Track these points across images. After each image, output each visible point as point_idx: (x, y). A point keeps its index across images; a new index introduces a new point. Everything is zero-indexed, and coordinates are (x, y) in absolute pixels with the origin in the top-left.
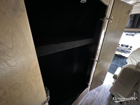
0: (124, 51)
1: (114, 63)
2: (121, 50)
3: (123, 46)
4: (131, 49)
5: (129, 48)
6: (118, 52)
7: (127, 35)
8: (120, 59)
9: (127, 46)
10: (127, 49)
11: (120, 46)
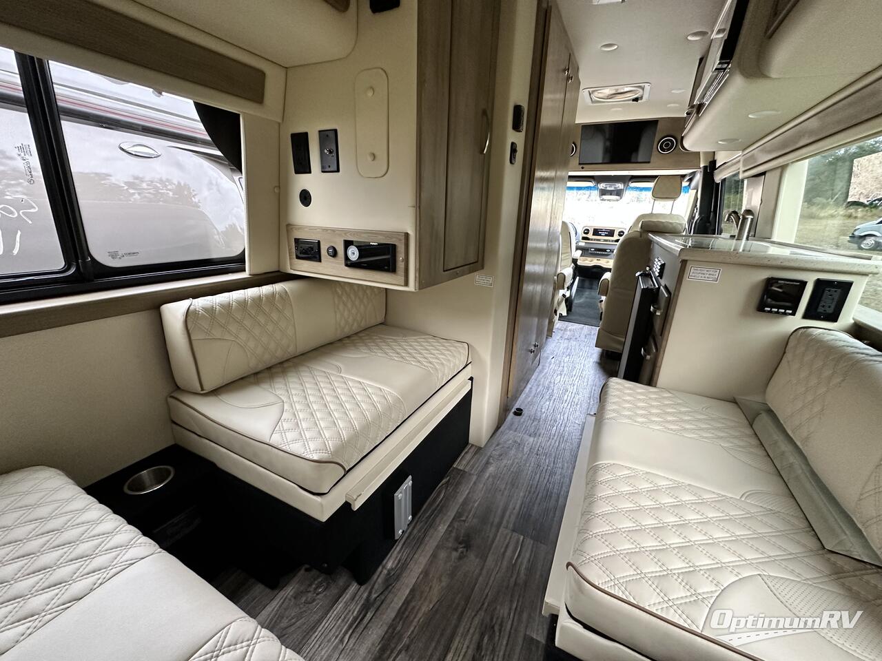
0: (605, 250)
2: (596, 249)
3: (600, 235)
5: (616, 237)
6: (589, 259)
7: (603, 192)
9: (611, 233)
10: (612, 241)
11: (590, 236)
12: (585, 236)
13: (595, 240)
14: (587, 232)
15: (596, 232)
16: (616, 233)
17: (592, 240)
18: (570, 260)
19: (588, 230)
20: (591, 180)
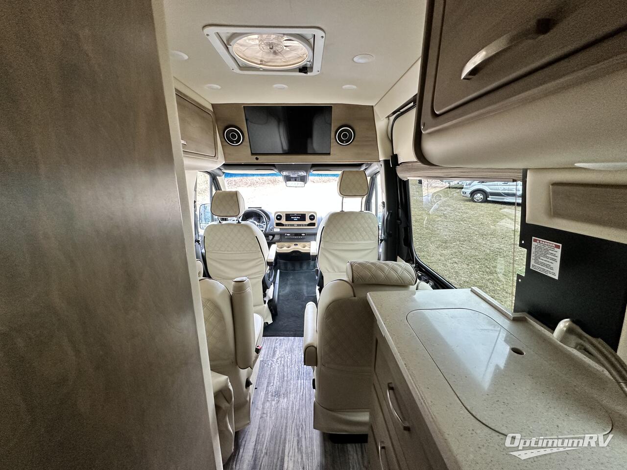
0: (300, 234)
1: (287, 289)
2: (291, 234)
3: (293, 220)
4: (314, 224)
5: (308, 221)
6: (287, 244)
7: (288, 179)
8: (301, 267)
9: (302, 217)
10: (305, 225)
11: (283, 221)
12: (278, 222)
13: (289, 225)
14: (279, 217)
15: (289, 217)
16: (307, 217)
17: (286, 225)
18: (264, 264)
19: (280, 216)
20: (273, 168)
